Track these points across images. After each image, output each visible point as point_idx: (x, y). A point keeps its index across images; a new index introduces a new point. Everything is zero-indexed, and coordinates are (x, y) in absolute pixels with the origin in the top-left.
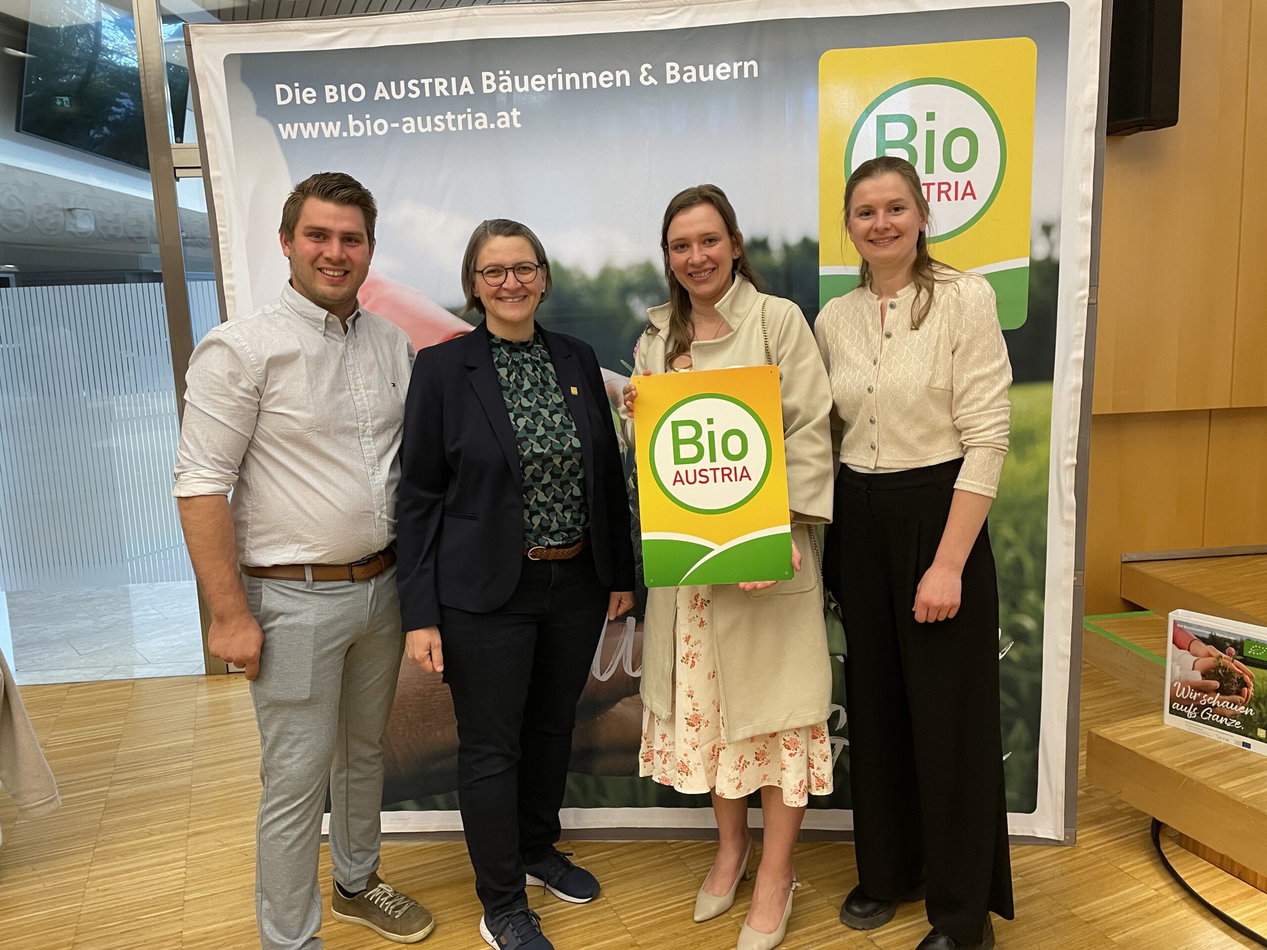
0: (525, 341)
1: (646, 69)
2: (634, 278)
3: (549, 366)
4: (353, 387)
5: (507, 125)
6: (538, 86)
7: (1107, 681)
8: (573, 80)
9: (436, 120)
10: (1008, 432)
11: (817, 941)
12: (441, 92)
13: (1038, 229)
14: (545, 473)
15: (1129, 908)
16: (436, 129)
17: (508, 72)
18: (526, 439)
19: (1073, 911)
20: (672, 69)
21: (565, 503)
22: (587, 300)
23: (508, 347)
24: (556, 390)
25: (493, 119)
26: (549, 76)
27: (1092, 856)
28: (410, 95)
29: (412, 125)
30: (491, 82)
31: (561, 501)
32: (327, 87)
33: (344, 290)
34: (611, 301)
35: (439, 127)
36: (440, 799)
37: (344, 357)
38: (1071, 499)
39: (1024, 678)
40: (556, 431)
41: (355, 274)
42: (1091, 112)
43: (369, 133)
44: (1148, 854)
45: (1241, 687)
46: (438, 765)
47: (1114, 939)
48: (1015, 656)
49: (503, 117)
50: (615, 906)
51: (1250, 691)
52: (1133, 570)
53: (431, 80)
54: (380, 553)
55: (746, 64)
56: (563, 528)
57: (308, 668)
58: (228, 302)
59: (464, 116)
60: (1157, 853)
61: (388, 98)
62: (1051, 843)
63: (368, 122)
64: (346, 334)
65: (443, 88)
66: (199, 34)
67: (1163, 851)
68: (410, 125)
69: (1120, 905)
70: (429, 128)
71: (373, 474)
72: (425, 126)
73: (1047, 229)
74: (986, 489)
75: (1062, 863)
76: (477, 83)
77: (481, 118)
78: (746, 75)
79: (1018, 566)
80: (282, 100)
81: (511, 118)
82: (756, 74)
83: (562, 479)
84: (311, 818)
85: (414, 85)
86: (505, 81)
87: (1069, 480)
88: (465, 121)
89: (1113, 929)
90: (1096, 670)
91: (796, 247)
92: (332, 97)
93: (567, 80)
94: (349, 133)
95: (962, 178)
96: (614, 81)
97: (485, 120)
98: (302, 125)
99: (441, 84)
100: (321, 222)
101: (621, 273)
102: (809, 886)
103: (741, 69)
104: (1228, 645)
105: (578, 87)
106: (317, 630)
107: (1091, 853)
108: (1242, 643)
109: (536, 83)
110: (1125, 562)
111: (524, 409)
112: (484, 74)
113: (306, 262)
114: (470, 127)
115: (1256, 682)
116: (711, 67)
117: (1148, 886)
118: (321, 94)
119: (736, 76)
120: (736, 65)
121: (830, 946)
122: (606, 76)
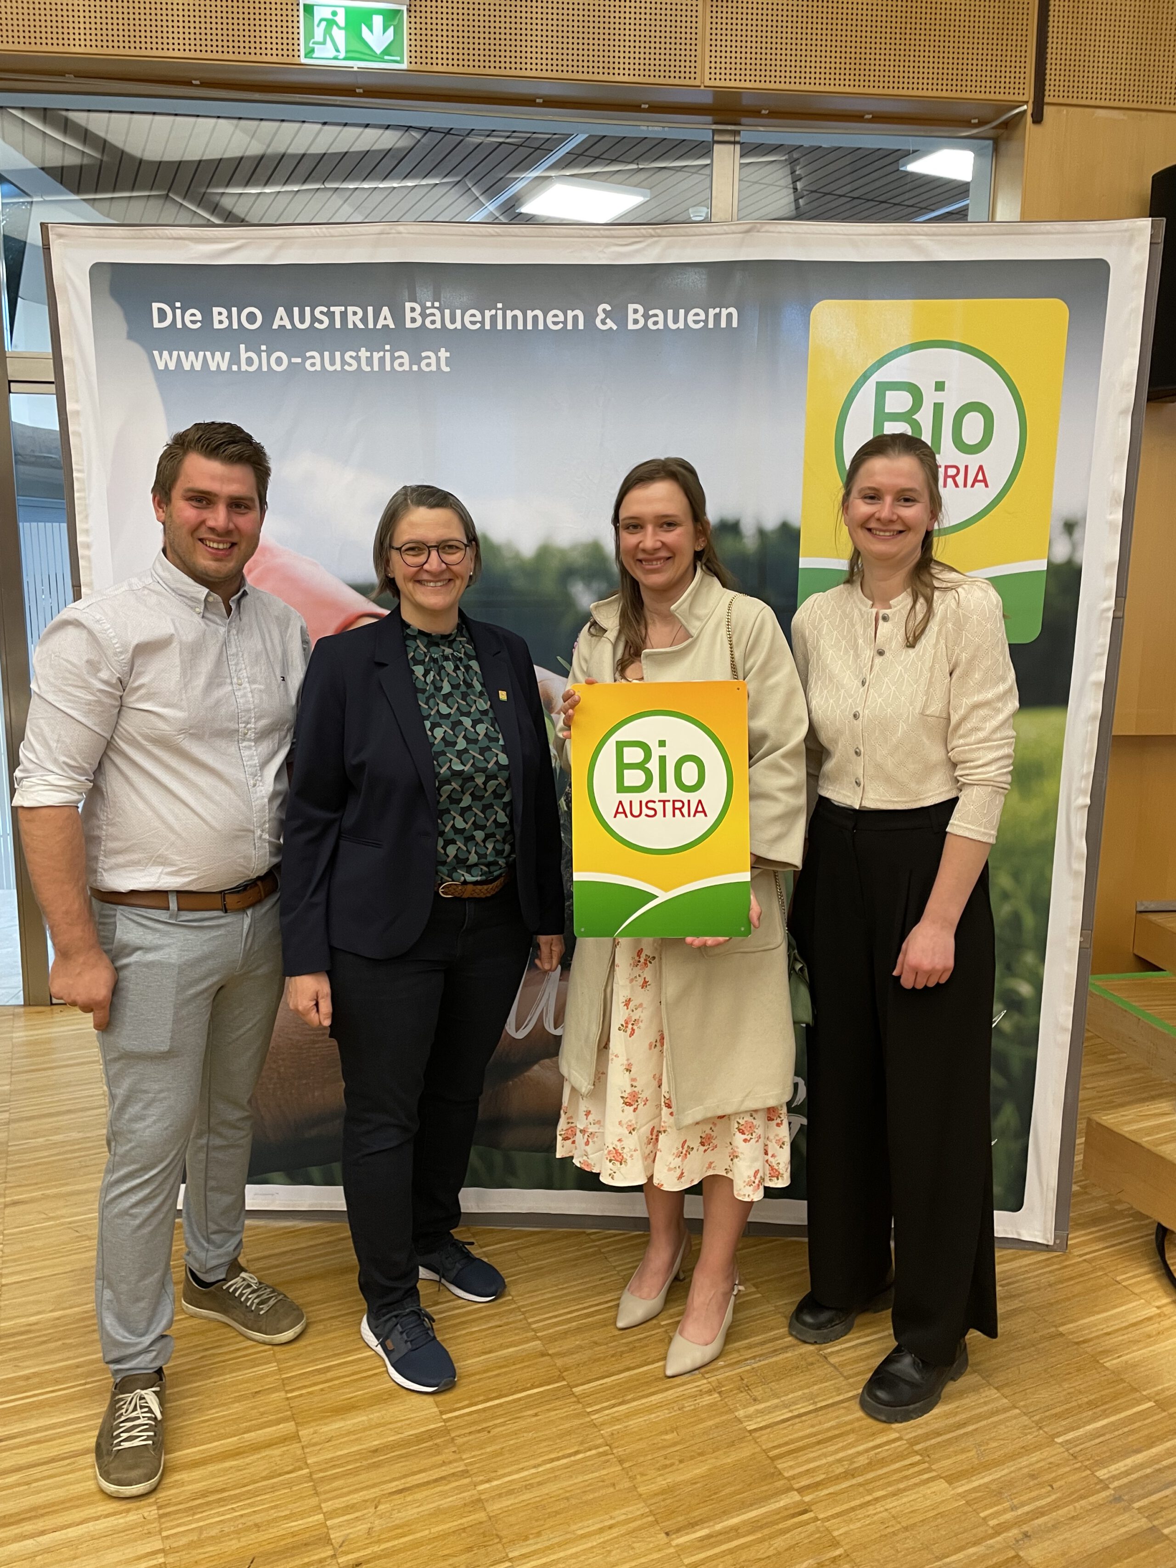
0: (447, 633)
1: (604, 310)
2: (578, 559)
3: (474, 664)
4: (235, 680)
5: (433, 368)
6: (473, 323)
7: (1113, 1054)
8: (515, 318)
9: (347, 357)
10: (1011, 768)
11: (761, 1355)
12: (354, 323)
13: (1059, 526)
14: (464, 794)
15: (1126, 1328)
16: (346, 367)
17: (437, 304)
18: (443, 753)
19: (1061, 1329)
20: (635, 313)
21: (488, 831)
22: (520, 583)
23: (426, 640)
24: (481, 694)
25: (416, 359)
26: (487, 312)
27: (1086, 1264)
28: (317, 325)
29: (318, 360)
30: (416, 315)
31: (483, 828)
32: (216, 310)
33: (229, 565)
34: (548, 585)
35: (350, 365)
36: (315, 1171)
37: (225, 644)
38: (1082, 846)
39: (1015, 1054)
40: (479, 745)
41: (243, 546)
42: (1128, 391)
43: (265, 368)
44: (1150, 1264)
46: (314, 1132)
47: (1106, 1365)
48: (1007, 1027)
49: (429, 357)
50: (523, 1306)
52: (1150, 922)
53: (343, 309)
54: (259, 878)
55: (724, 312)
56: (483, 860)
57: (169, 1015)
58: (82, 563)
59: (381, 354)
60: (1161, 1264)
61: (289, 327)
62: (1039, 1247)
63: (264, 355)
64: (229, 616)
65: (357, 319)
66: (60, 236)
67: (1169, 1262)
68: (314, 361)
69: (1116, 1325)
71: (254, 785)
72: (333, 363)
73: (1070, 527)
74: (985, 834)
75: (1050, 1272)
77: (401, 357)
78: (723, 324)
79: (1016, 920)
80: (160, 321)
81: (438, 359)
82: (735, 324)
83: (484, 802)
84: (165, 1193)
85: (322, 313)
86: (433, 315)
87: (1080, 823)
88: (382, 360)
89: (1106, 1352)
90: (1100, 1041)
91: (773, 532)
92: (221, 322)
93: (508, 317)
94: (239, 368)
95: (973, 461)
96: (565, 323)
97: (406, 360)
98: (182, 353)
99: (355, 313)
100: (205, 484)
101: (562, 552)
102: (753, 1289)
103: (717, 317)
105: (520, 327)
106: (181, 969)
107: (1085, 1260)
109: (471, 319)
110: (1141, 912)
111: (442, 716)
112: (408, 305)
113: (184, 532)
114: (388, 368)
116: (682, 312)
117: (1148, 1303)
118: (208, 318)
119: (711, 325)
120: (712, 312)
121: (776, 1362)
122: (556, 316)
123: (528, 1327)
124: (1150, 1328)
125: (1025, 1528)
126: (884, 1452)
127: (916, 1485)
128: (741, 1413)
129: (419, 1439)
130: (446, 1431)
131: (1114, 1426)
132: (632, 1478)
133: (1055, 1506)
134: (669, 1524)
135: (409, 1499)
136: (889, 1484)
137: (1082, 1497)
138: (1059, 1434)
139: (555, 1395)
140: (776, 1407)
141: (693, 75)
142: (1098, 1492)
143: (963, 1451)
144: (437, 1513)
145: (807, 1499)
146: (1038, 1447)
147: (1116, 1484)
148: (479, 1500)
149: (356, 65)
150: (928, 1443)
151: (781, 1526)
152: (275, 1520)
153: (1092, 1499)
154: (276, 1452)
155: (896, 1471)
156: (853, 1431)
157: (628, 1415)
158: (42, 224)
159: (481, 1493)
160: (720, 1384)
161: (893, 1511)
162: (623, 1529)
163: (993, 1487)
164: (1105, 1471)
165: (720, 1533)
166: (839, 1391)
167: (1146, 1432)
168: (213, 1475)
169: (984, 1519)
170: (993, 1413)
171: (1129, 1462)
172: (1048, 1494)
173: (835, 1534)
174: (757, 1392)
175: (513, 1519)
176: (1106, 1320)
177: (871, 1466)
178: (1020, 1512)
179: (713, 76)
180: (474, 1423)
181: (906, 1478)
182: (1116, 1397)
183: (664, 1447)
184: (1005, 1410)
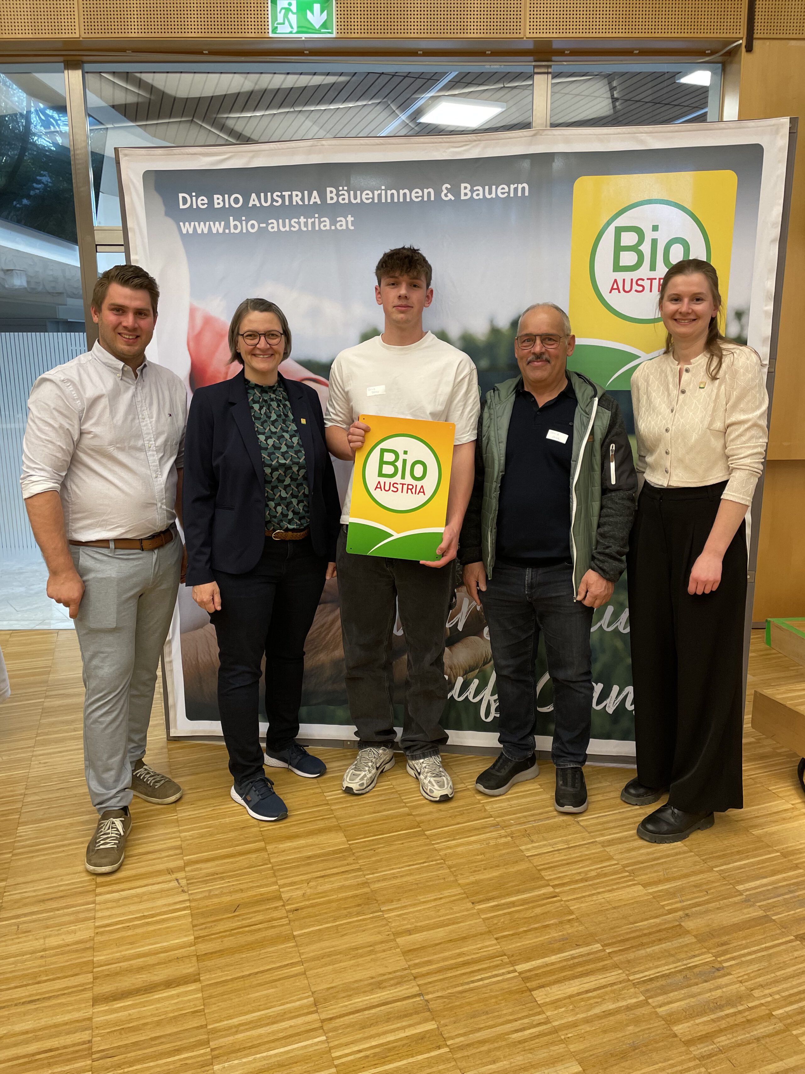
1: (446, 188)
3: (288, 403)
4: (140, 416)
5: (344, 227)
6: (367, 199)
8: (392, 195)
9: (292, 222)
12: (297, 202)
13: (731, 315)
14: (286, 477)
15: (770, 814)
16: (292, 229)
17: (346, 188)
18: (274, 453)
20: (465, 189)
21: (299, 499)
24: (293, 421)
25: (333, 222)
26: (375, 192)
28: (275, 203)
29: (275, 225)
30: (333, 195)
32: (216, 197)
33: (136, 348)
35: (294, 227)
37: (134, 395)
40: (294, 449)
42: (776, 228)
43: (244, 231)
44: (793, 781)
47: (753, 833)
49: (341, 221)
53: (290, 193)
55: (520, 186)
59: (313, 220)
60: (799, 780)
61: (258, 205)
63: (244, 223)
64: (136, 379)
65: (298, 199)
66: (126, 155)
68: (274, 225)
70: (287, 228)
72: (284, 226)
73: (739, 315)
74: (743, 499)
76: (323, 196)
77: (325, 221)
78: (520, 194)
80: (184, 204)
81: (347, 222)
82: (527, 194)
83: (298, 482)
85: (277, 196)
86: (344, 195)
88: (313, 223)
93: (388, 195)
94: (230, 231)
96: (423, 197)
97: (328, 223)
98: (196, 223)
99: (297, 196)
100: (121, 301)
103: (516, 190)
105: (396, 200)
109: (366, 196)
111: (272, 433)
112: (329, 189)
113: (110, 329)
114: (317, 228)
116: (494, 187)
117: (787, 802)
118: (211, 201)
119: (512, 195)
120: (512, 187)
121: (548, 824)
122: (417, 193)
123: (401, 801)
124: (785, 815)
125: (687, 912)
126: (606, 870)
127: (624, 887)
128: (523, 848)
129: (335, 852)
130: (350, 849)
131: (753, 864)
132: (456, 876)
133: (707, 902)
134: (474, 899)
135: (326, 880)
136: (607, 886)
137: (725, 899)
138: (717, 866)
139: (415, 835)
140: (544, 845)
141: (518, 31)
142: (736, 896)
143: (655, 872)
144: (342, 888)
145: (557, 890)
146: (702, 872)
147: (748, 893)
148: (366, 883)
149: (303, 36)
150: (634, 867)
151: (540, 903)
152: (252, 887)
153: (730, 900)
154: (254, 856)
155: (612, 880)
156: (589, 859)
157: (457, 846)
158: (115, 148)
159: (367, 879)
160: (512, 833)
161: (608, 899)
162: (447, 900)
163: (671, 890)
164: (742, 886)
165: (504, 904)
166: (584, 839)
167: (772, 868)
168: (217, 866)
169: (663, 906)
170: (677, 854)
171: (758, 883)
172: (704, 896)
173: (572, 908)
174: (534, 837)
175: (385, 892)
176: (759, 809)
177: (598, 876)
178: (685, 903)
179: (532, 31)
180: (366, 846)
181: (618, 883)
182: (756, 849)
183: (475, 862)
184: (685, 852)
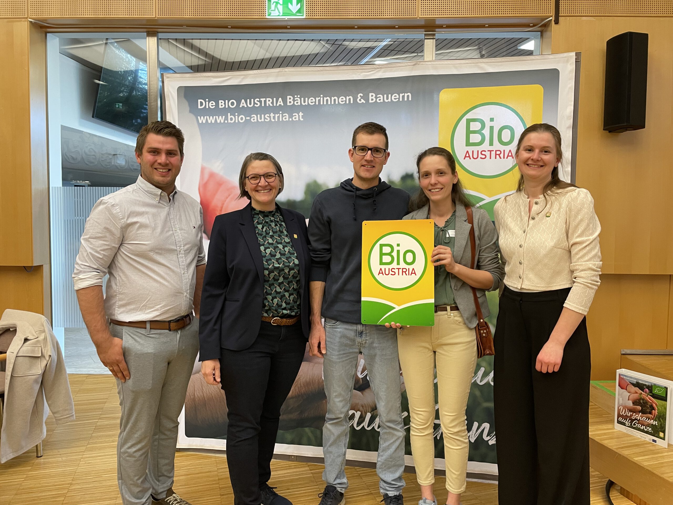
1: (360, 96)
3: (283, 224)
4: (174, 229)
5: (297, 119)
8: (327, 100)
9: (266, 116)
12: (269, 104)
16: (266, 120)
17: (299, 96)
18: (270, 260)
20: (372, 96)
23: (263, 215)
25: (291, 116)
26: (317, 98)
28: (256, 105)
29: (255, 118)
30: (291, 100)
32: (220, 101)
33: (168, 179)
41: (174, 170)
42: (570, 119)
43: (237, 121)
45: (652, 410)
49: (295, 115)
51: (656, 412)
52: (627, 358)
53: (265, 99)
55: (406, 95)
59: (278, 115)
60: (607, 496)
61: (246, 106)
63: (237, 117)
64: (170, 202)
66: (168, 78)
67: (611, 496)
72: (261, 119)
76: (285, 101)
78: (406, 99)
80: (201, 106)
81: (299, 116)
82: (410, 99)
85: (257, 101)
86: (297, 100)
92: (222, 105)
93: (324, 100)
94: (228, 121)
95: (507, 148)
96: (346, 101)
97: (287, 117)
98: (208, 117)
99: (269, 101)
100: (156, 146)
103: (403, 97)
104: (645, 387)
105: (329, 103)
108: (652, 386)
109: (311, 101)
110: (624, 354)
112: (288, 97)
113: (148, 165)
114: (281, 120)
115: (659, 407)
116: (390, 95)
118: (217, 104)
119: (401, 100)
120: (401, 95)
141: (414, 14)
149: (286, 18)
179: (422, 14)
